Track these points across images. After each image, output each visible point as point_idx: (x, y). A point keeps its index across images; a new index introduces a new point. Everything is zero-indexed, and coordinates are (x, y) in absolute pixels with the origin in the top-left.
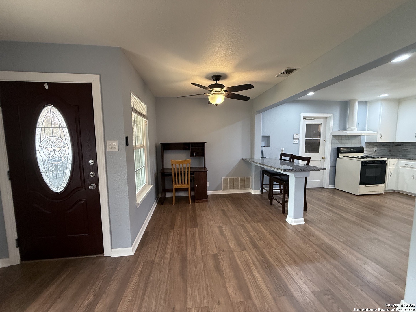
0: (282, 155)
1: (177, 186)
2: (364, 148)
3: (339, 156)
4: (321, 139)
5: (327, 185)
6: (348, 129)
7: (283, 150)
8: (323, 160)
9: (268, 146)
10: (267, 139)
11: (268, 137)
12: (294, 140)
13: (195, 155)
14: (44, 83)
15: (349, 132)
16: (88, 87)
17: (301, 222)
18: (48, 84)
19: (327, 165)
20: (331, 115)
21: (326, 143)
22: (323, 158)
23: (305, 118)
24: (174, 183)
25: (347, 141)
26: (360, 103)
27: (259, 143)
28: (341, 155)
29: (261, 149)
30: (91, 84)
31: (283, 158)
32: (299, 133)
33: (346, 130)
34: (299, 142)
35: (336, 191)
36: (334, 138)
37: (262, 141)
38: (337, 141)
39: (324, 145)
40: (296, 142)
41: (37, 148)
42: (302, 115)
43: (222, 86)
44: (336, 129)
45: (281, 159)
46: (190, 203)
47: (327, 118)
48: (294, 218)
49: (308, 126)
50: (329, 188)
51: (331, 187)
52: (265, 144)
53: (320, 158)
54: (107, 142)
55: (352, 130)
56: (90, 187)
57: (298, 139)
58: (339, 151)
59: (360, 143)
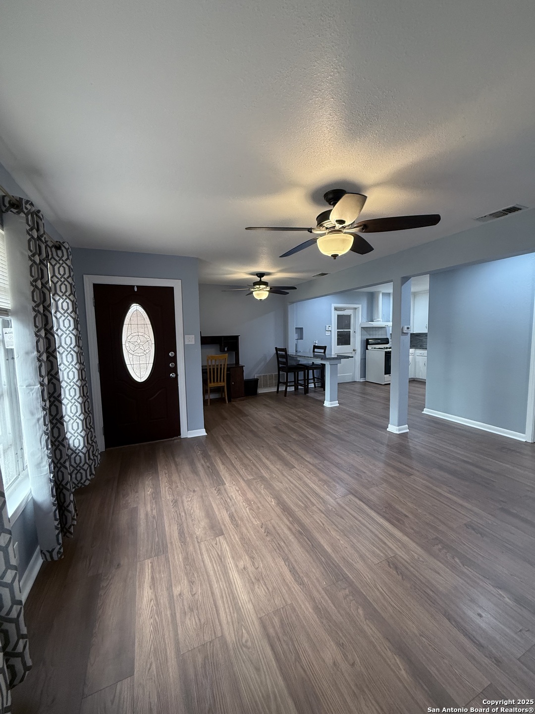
0: (315, 347)
1: (212, 384)
2: (389, 339)
3: (368, 348)
4: (352, 331)
5: (358, 378)
6: (374, 321)
7: (317, 342)
8: (354, 352)
9: (301, 338)
10: (300, 331)
11: (301, 329)
12: (327, 332)
13: (226, 350)
14: (134, 286)
15: (374, 324)
16: (170, 290)
17: (336, 404)
18: (137, 286)
19: (358, 357)
20: (360, 306)
21: (356, 334)
22: (354, 350)
23: (336, 309)
24: (209, 381)
25: (374, 332)
26: (383, 294)
27: (293, 335)
28: (369, 347)
29: (295, 342)
30: (173, 287)
31: (316, 350)
32: (331, 325)
33: (373, 322)
34: (331, 334)
35: (367, 383)
36: (363, 330)
37: (296, 333)
38: (365, 333)
39: (355, 337)
40: (328, 334)
41: (123, 343)
42: (333, 306)
43: (266, 284)
44: (365, 320)
45: (314, 351)
46: (227, 402)
47: (355, 309)
48: (330, 401)
49: (339, 316)
50: (361, 381)
51: (362, 380)
52: (298, 337)
53: (351, 351)
54: (186, 336)
55: (378, 321)
56: (171, 375)
57: (330, 331)
58: (367, 343)
59: (386, 335)
